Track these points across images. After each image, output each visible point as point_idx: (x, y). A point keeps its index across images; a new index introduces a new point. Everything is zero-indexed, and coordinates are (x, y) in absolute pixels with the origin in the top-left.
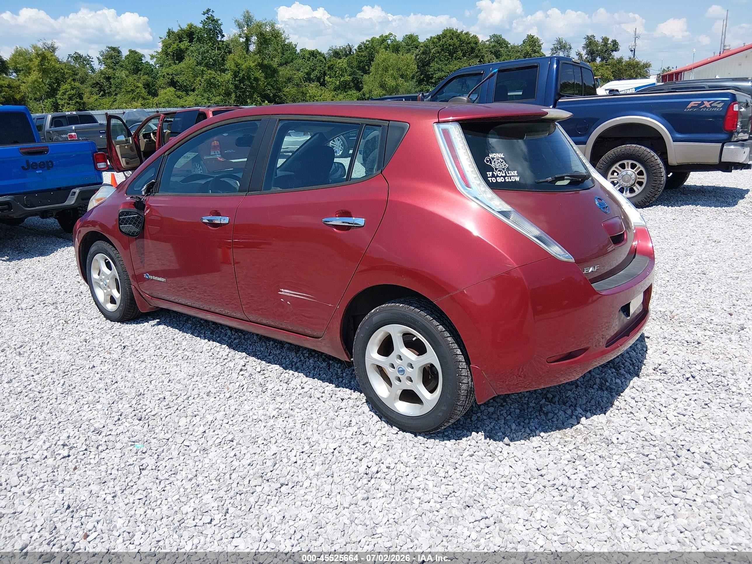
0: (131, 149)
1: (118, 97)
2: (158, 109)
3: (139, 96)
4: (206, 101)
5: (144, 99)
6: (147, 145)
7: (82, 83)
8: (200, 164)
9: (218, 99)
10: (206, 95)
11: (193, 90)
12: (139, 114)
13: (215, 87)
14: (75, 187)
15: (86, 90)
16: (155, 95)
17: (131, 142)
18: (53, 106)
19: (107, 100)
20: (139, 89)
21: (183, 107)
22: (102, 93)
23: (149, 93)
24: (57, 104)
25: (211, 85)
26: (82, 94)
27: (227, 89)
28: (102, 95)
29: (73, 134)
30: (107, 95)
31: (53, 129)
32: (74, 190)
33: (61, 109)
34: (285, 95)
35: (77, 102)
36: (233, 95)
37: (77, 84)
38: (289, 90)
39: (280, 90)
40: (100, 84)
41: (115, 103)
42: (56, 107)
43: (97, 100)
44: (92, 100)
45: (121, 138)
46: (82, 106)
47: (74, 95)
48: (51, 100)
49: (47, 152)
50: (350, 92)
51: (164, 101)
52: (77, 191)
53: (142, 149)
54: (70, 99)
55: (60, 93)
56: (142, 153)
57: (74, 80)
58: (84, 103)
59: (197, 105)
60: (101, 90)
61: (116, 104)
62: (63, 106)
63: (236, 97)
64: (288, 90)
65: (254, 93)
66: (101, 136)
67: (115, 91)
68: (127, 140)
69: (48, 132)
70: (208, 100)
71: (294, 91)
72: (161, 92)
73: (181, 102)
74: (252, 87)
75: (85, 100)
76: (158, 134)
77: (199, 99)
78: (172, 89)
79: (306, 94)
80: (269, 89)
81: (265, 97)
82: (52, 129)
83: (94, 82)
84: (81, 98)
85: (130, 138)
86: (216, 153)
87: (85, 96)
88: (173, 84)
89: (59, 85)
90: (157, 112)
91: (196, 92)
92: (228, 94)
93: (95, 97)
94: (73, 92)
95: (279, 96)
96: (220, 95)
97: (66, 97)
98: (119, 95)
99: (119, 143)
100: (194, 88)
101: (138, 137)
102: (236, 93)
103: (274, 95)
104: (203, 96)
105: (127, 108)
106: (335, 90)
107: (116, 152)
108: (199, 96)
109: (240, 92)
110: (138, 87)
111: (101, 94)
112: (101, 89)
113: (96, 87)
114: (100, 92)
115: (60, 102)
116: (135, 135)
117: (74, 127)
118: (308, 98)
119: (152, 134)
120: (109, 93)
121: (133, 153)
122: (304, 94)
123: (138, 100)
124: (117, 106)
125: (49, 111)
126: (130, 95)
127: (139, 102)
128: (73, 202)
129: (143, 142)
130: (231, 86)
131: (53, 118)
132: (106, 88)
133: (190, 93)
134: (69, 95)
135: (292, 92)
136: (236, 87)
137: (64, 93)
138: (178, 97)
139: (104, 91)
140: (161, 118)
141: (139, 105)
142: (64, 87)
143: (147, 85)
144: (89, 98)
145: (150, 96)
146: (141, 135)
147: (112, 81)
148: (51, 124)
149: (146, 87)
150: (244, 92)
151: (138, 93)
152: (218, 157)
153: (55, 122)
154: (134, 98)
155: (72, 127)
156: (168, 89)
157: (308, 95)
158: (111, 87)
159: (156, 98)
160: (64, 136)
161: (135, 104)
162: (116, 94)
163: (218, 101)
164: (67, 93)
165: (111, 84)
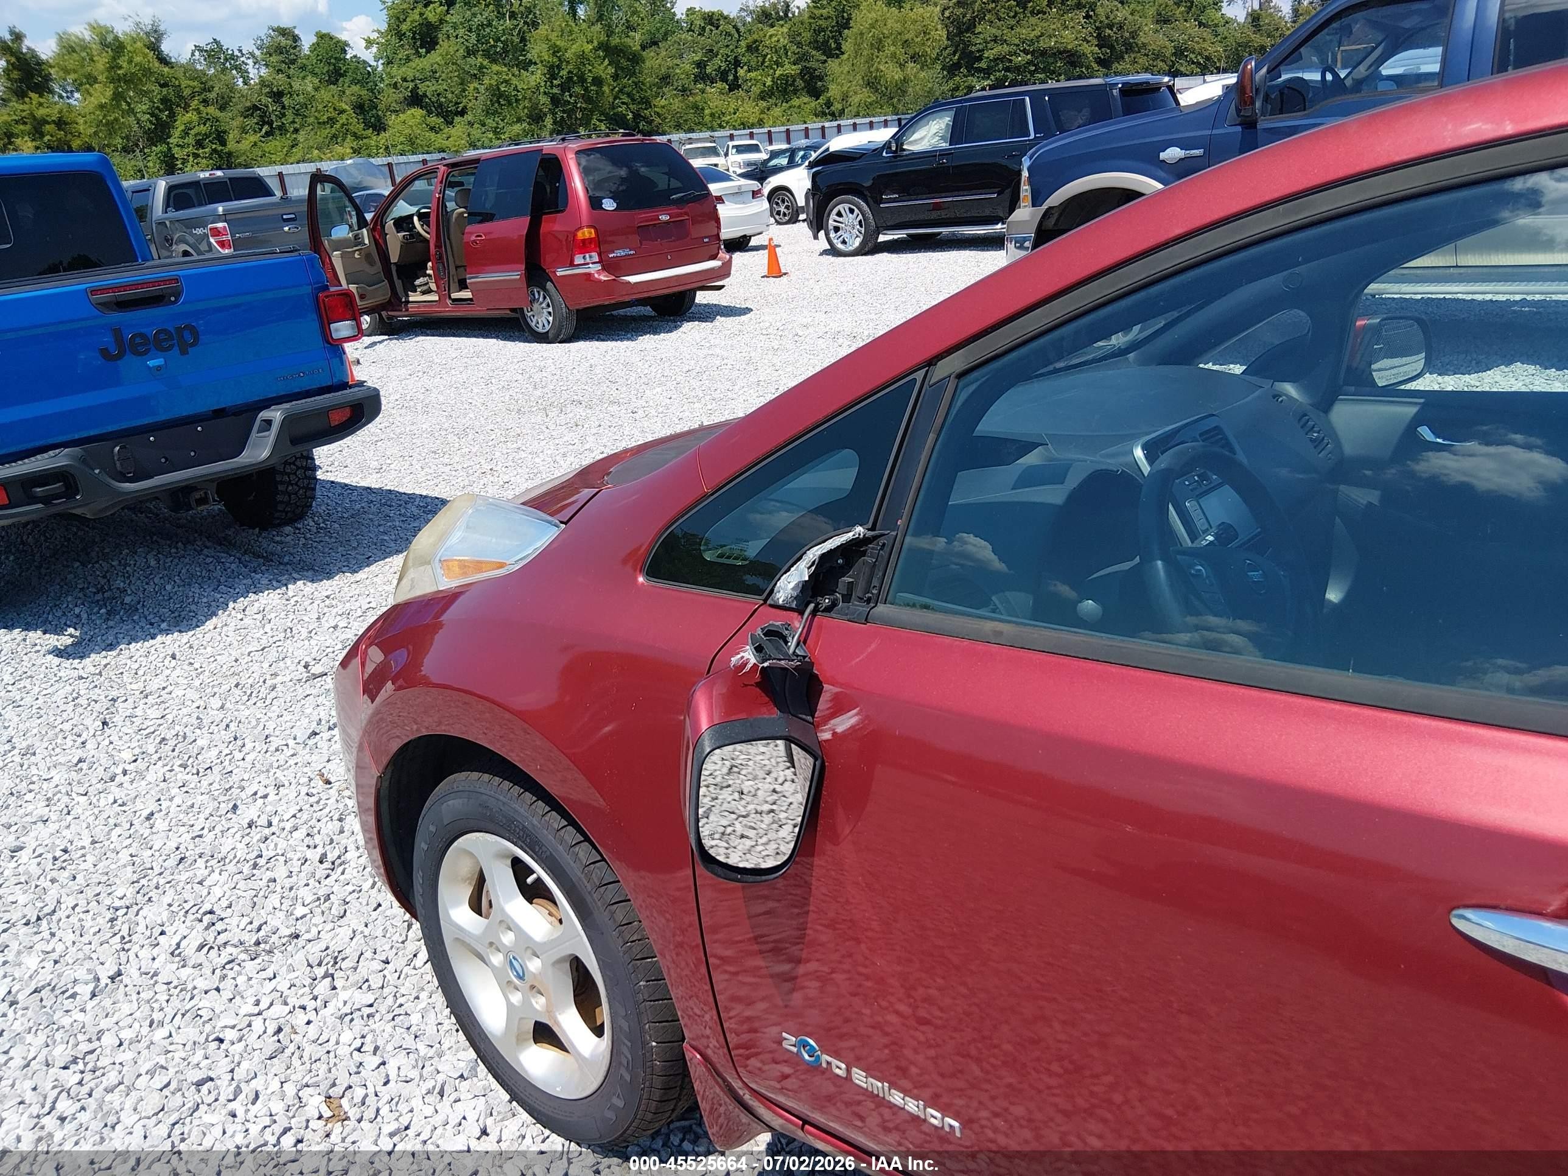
0: (368, 257)
1: (301, 137)
2: (390, 160)
3: (346, 131)
4: (491, 135)
5: (356, 136)
6: (405, 246)
7: (222, 108)
8: (544, 289)
9: (517, 128)
10: (490, 122)
11: (462, 113)
12: (359, 170)
13: (510, 104)
14: (267, 404)
15: (232, 121)
16: (379, 127)
17: (367, 242)
18: (165, 162)
19: (276, 144)
20: (344, 116)
21: (442, 150)
22: (266, 128)
23: (367, 125)
24: (173, 157)
25: (500, 99)
26: (225, 132)
27: (535, 106)
28: (266, 133)
29: (220, 225)
30: (277, 132)
31: (173, 214)
32: (264, 414)
33: (180, 169)
34: (659, 115)
35: (215, 151)
36: (548, 121)
37: (212, 110)
38: (668, 102)
39: (647, 103)
40: (260, 109)
41: (294, 150)
42: (170, 166)
43: (255, 144)
44: (245, 145)
45: (341, 232)
46: (226, 160)
47: (207, 136)
48: (159, 148)
49: (177, 296)
50: (796, 102)
51: (402, 139)
52: (276, 415)
53: (394, 258)
54: (199, 144)
55: (177, 133)
56: (394, 269)
57: (205, 102)
58: (230, 154)
59: (473, 146)
60: (264, 123)
61: (298, 152)
62: (185, 162)
63: (555, 123)
64: (663, 102)
65: (592, 112)
66: (286, 229)
67: (294, 122)
68: (356, 237)
69: (161, 224)
70: (495, 132)
71: (677, 104)
72: (392, 120)
73: (439, 140)
74: (588, 99)
75: (231, 146)
76: (433, 219)
77: (476, 132)
78: (418, 112)
79: (703, 109)
80: (623, 103)
81: (617, 121)
82: (169, 214)
83: (248, 104)
84: (223, 143)
85: (365, 231)
86: (588, 260)
87: (231, 136)
88: (416, 99)
89: (172, 115)
90: (424, 162)
91: (469, 117)
92: (536, 118)
93: (253, 138)
94: (203, 129)
95: (645, 118)
96: (519, 120)
97: (190, 140)
98: (302, 132)
99: (340, 245)
100: (465, 107)
101: (383, 227)
102: (554, 114)
103: (637, 116)
104: (484, 125)
105: (321, 160)
106: (763, 99)
107: (333, 269)
108: (476, 126)
109: (564, 112)
110: (342, 112)
111: (264, 130)
112: (264, 120)
113: (252, 115)
114: (262, 126)
115: (178, 152)
116: (376, 224)
117: (220, 209)
118: (708, 119)
119: (415, 218)
120: (280, 128)
121: (372, 270)
122: (698, 109)
123: (344, 140)
124: (299, 156)
125: (157, 175)
126: (327, 131)
127: (346, 144)
128: (265, 454)
129: (395, 240)
130: (543, 99)
131: (170, 189)
132: (273, 118)
133: (457, 119)
134: (196, 135)
135: (674, 107)
136: (555, 101)
137: (186, 133)
138: (432, 129)
139: (270, 124)
140: (440, 175)
141: (349, 150)
142: (184, 119)
143: (359, 108)
144: (240, 143)
145: (371, 130)
146: (390, 223)
147: (286, 100)
148: (167, 204)
149: (358, 111)
150: (570, 113)
151: (343, 125)
152: (594, 269)
153: (178, 197)
154: (335, 136)
155: (216, 209)
156: (409, 112)
157: (707, 112)
158: (284, 115)
159: (383, 134)
160: (199, 231)
161: (338, 149)
162: (296, 131)
163: (518, 135)
164: (192, 132)
165: (284, 107)
